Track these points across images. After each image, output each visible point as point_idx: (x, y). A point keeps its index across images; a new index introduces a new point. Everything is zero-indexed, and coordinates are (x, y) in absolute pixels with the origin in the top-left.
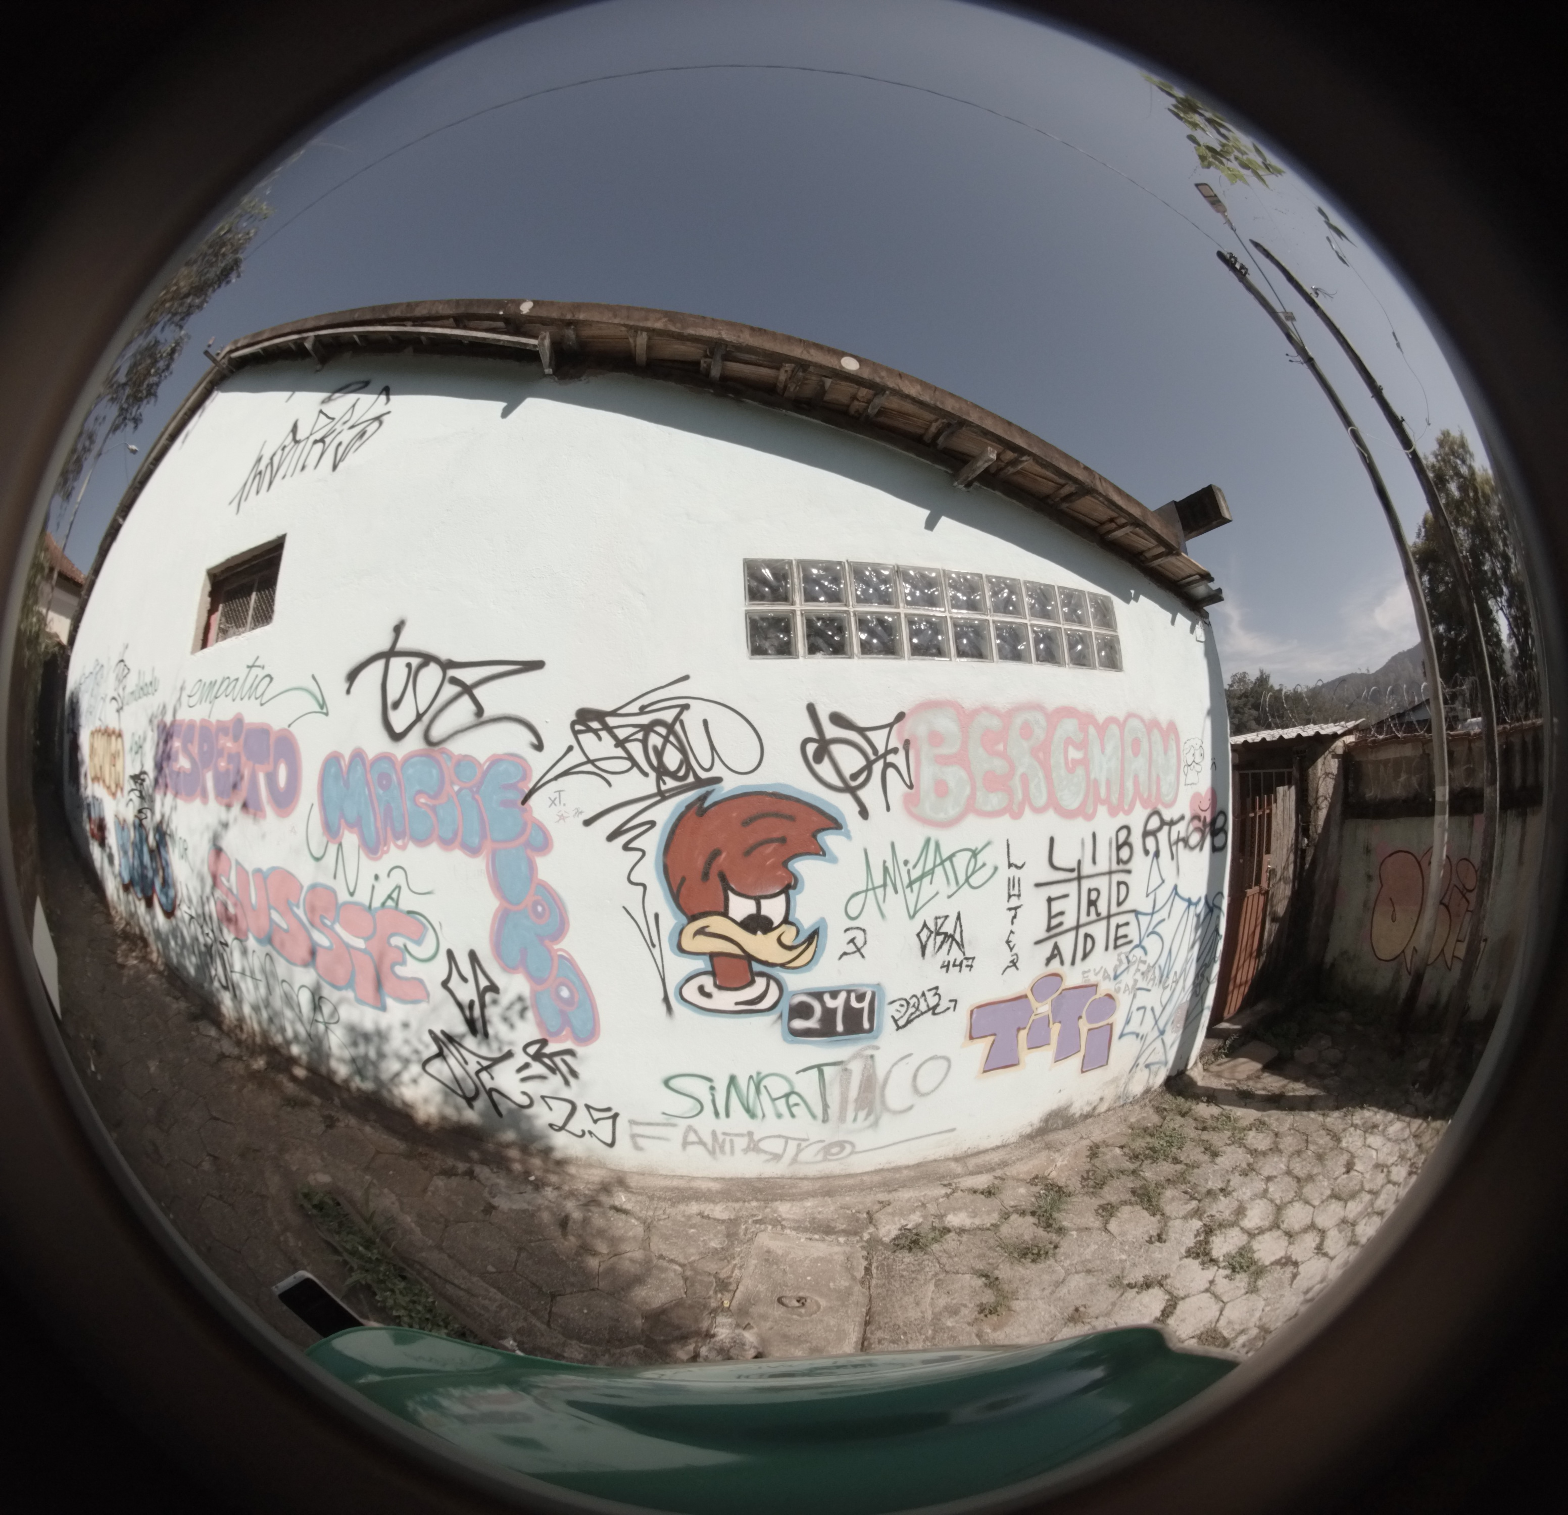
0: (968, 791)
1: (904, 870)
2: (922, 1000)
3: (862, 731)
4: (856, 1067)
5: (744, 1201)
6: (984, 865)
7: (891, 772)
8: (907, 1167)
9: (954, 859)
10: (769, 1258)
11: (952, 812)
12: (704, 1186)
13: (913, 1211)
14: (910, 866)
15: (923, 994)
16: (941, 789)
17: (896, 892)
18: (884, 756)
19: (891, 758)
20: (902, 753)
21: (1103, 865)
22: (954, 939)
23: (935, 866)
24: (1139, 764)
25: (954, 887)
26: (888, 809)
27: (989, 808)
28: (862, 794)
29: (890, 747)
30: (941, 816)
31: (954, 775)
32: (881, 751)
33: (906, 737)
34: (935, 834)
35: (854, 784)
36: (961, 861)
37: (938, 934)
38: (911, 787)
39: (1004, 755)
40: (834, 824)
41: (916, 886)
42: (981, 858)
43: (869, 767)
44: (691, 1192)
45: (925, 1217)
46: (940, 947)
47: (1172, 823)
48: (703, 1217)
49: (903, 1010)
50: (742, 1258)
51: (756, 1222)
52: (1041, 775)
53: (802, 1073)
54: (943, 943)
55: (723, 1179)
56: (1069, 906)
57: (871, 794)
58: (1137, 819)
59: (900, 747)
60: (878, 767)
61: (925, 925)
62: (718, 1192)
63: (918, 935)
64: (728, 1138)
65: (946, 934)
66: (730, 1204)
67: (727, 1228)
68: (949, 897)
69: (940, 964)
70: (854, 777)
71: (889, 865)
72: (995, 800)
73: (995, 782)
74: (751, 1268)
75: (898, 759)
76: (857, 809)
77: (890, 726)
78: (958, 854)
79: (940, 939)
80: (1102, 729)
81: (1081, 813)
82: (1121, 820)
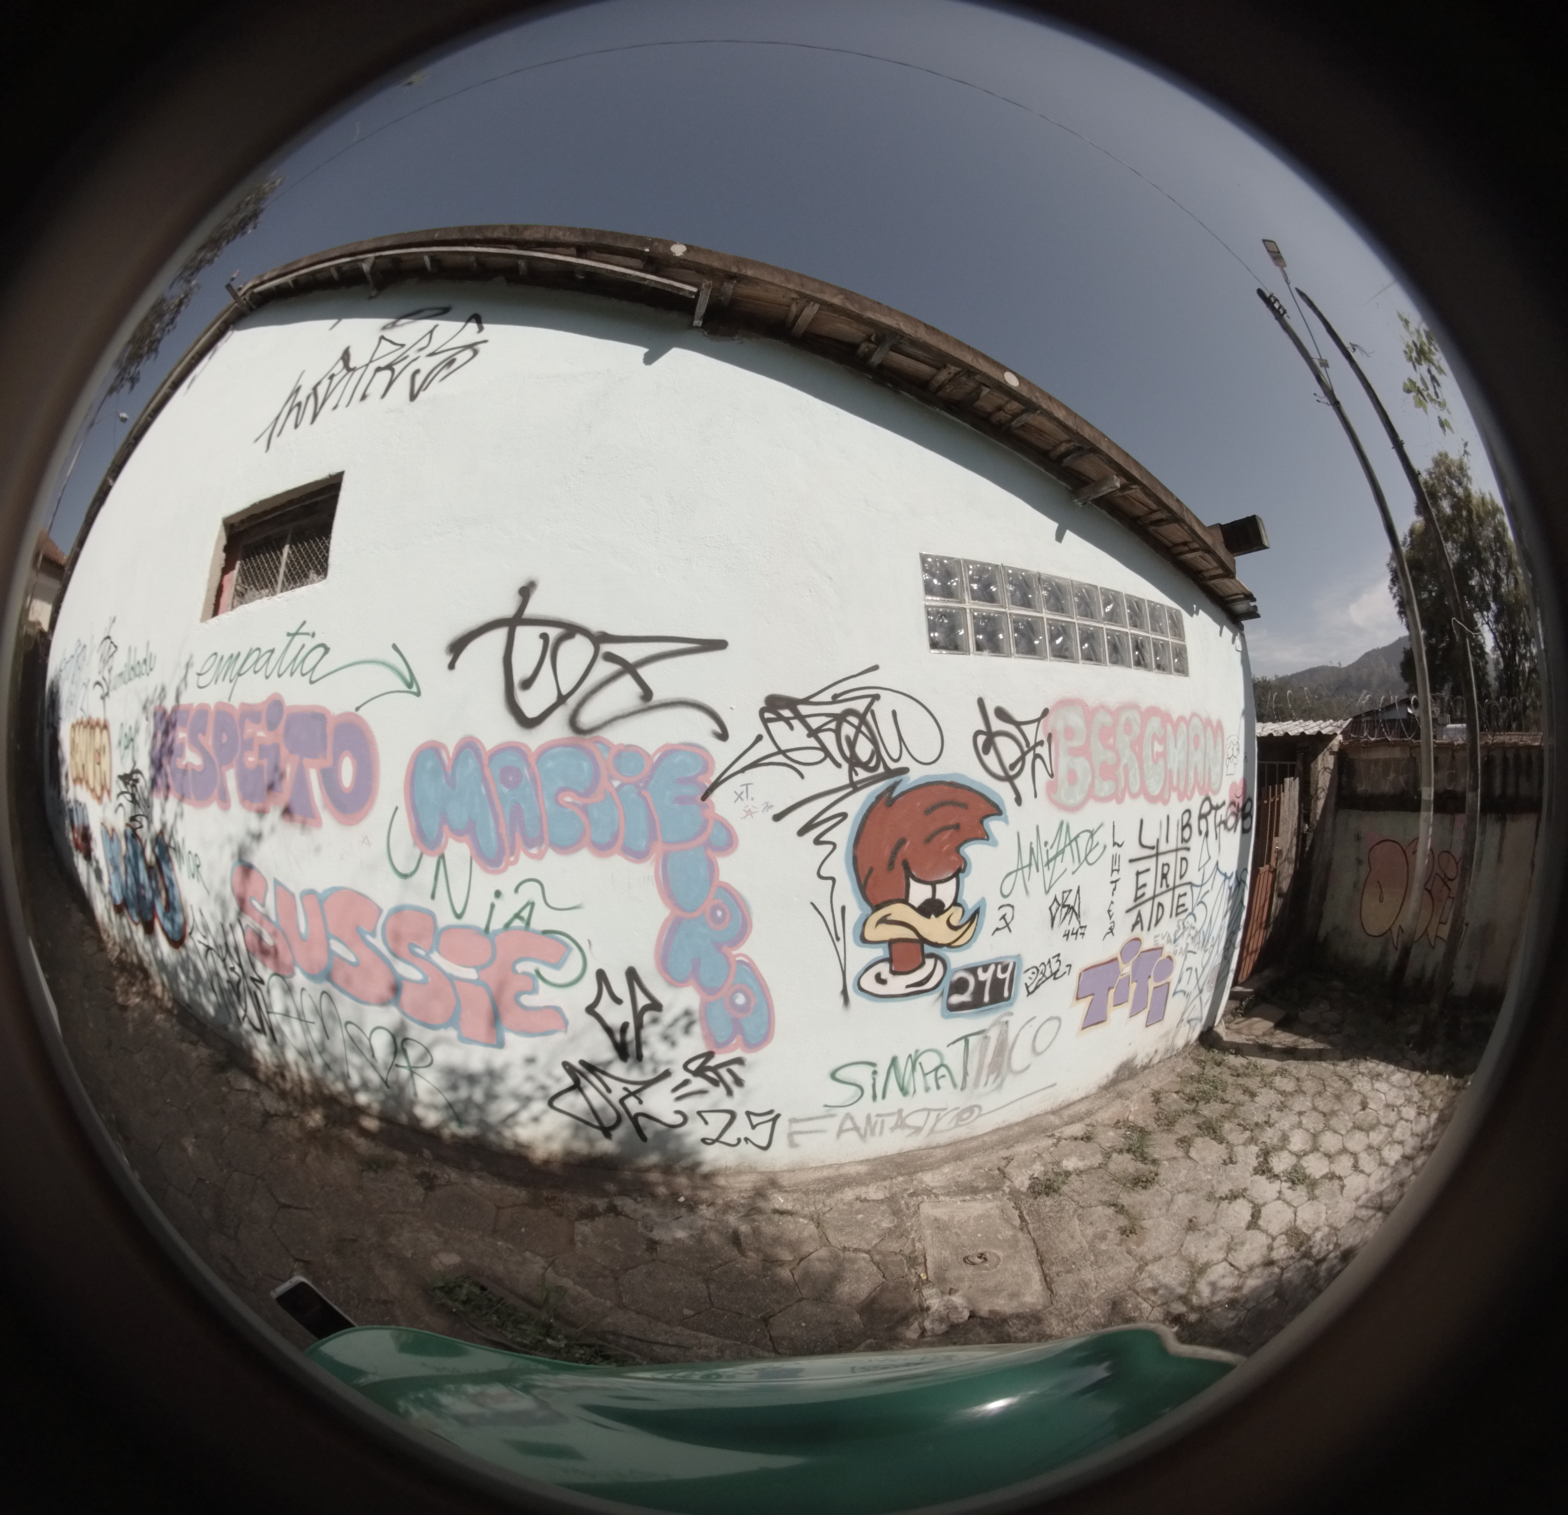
0: (1089, 780)
1: (1044, 849)
2: (1048, 967)
3: (1018, 725)
4: (994, 1034)
5: (891, 1178)
6: (1098, 844)
7: (1038, 761)
8: (1017, 1124)
9: (1079, 840)
10: (940, 1226)
11: (1079, 798)
12: (852, 1170)
13: (1034, 1161)
14: (1049, 846)
15: (1049, 962)
16: (1072, 778)
17: (1038, 871)
18: (1034, 748)
19: (1039, 750)
20: (1046, 745)
21: (1172, 843)
22: (1074, 910)
23: (1065, 846)
25: (1077, 864)
26: (1036, 796)
27: (1102, 794)
28: (1017, 782)
29: (1038, 740)
30: (1071, 802)
31: (1081, 765)
32: (1032, 743)
33: (1049, 731)
34: (1067, 817)
35: (1012, 773)
36: (1084, 839)
37: (1064, 906)
38: (1052, 776)
39: (1113, 748)
40: (996, 810)
41: (1051, 865)
42: (1096, 837)
43: (1022, 758)
44: (842, 1179)
45: (1044, 1165)
46: (1064, 918)
47: (1217, 808)
48: (861, 1201)
49: (1034, 976)
50: (916, 1231)
51: (911, 1195)
52: (1137, 765)
53: (952, 1046)
54: (1066, 914)
55: (867, 1160)
56: (1148, 879)
57: (1024, 782)
58: (1196, 803)
59: (1045, 740)
60: (1029, 757)
61: (1056, 899)
62: (866, 1174)
63: (1050, 909)
64: (880, 1119)
65: (1068, 906)
66: (879, 1183)
67: (890, 1206)
68: (1073, 873)
69: (1063, 934)
70: (1013, 766)
71: (1034, 846)
72: (1106, 788)
73: (1108, 771)
74: (929, 1238)
75: (1043, 751)
76: (1013, 796)
77: (1038, 720)
78: (1081, 835)
79: (1065, 910)
80: (1175, 726)
81: (1161, 799)
82: (1186, 804)
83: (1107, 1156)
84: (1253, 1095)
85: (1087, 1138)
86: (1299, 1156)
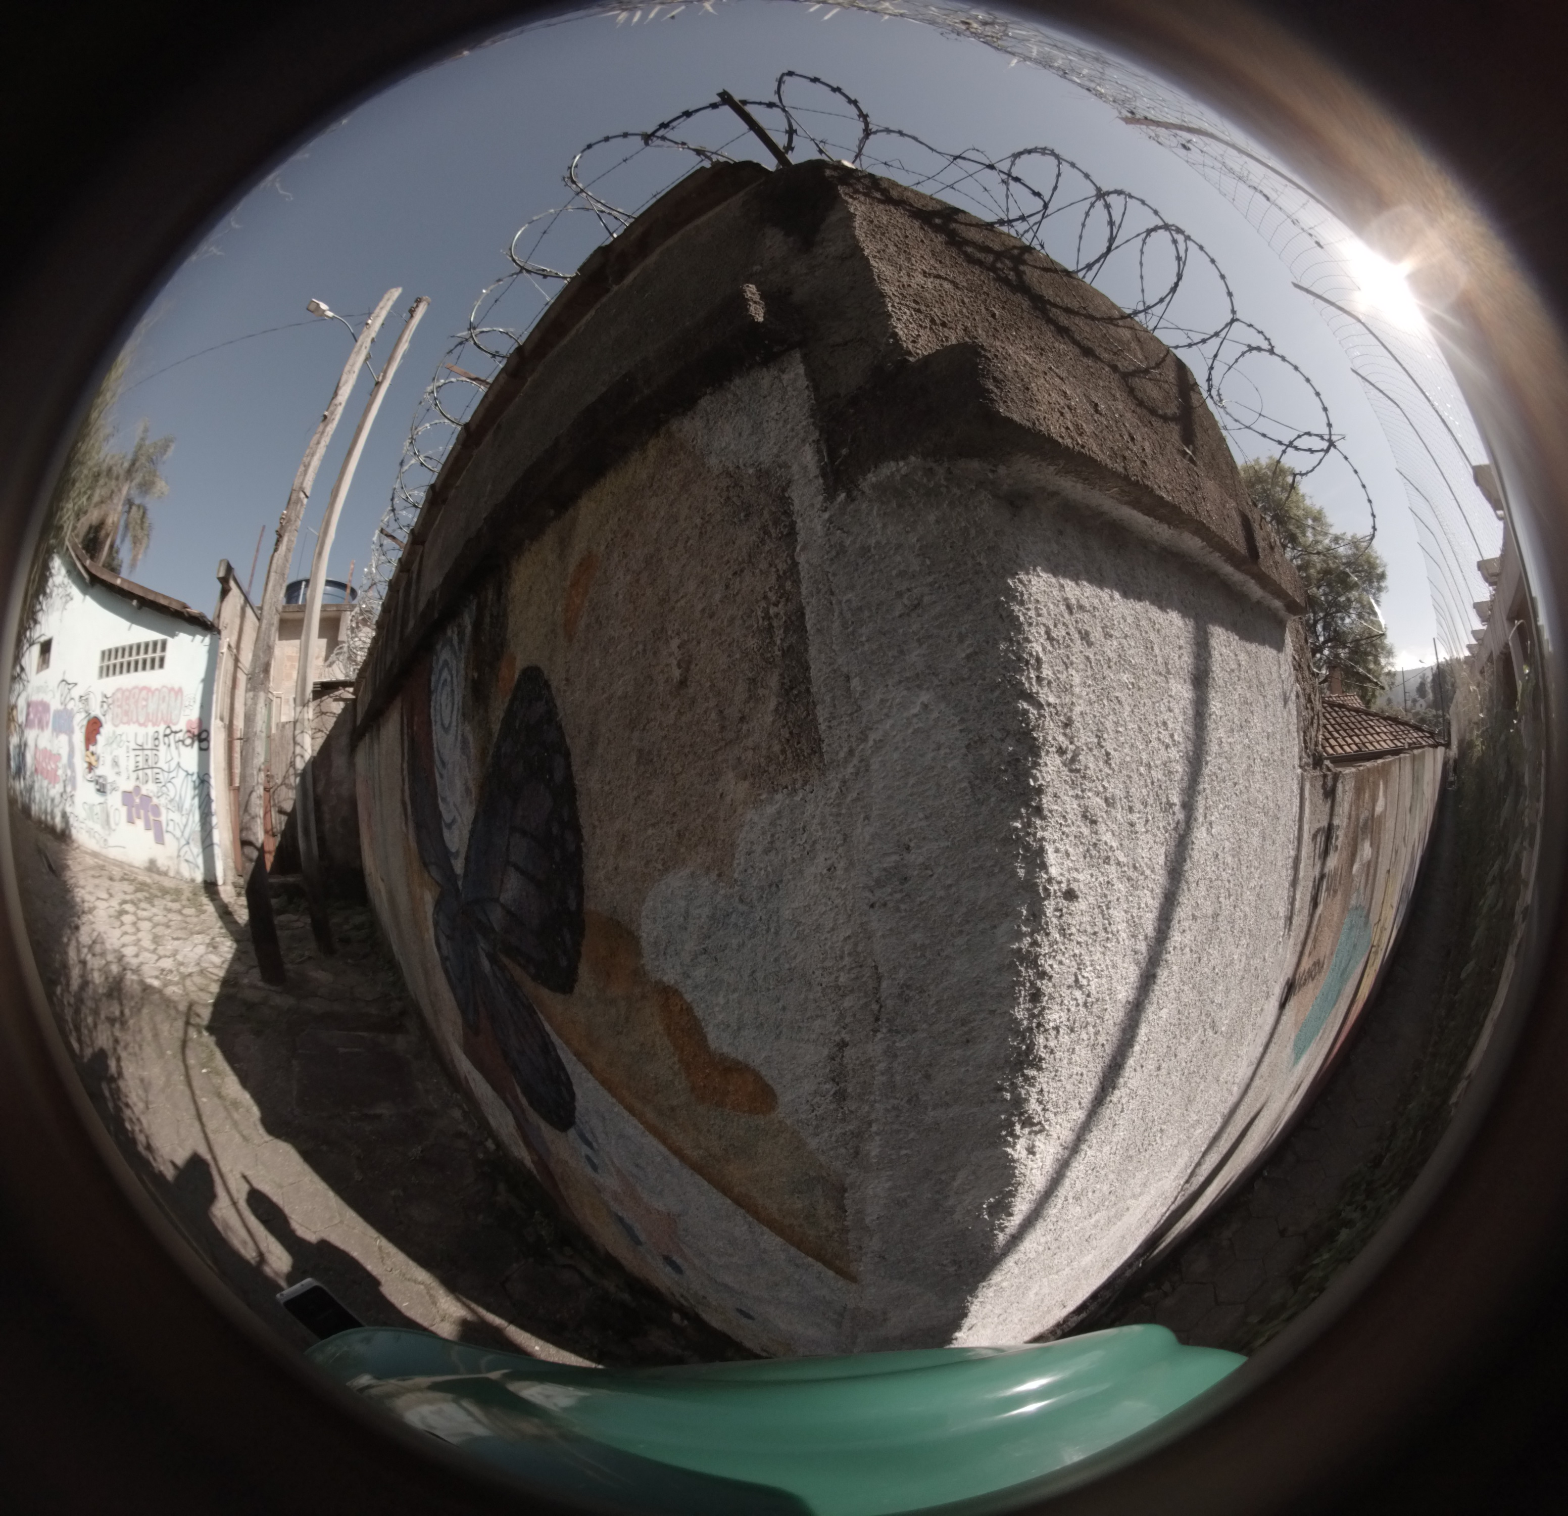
21: (150, 746)
24: (163, 707)
47: (176, 732)
56: (139, 759)
58: (161, 729)
80: (153, 693)
81: (143, 725)
82: (156, 729)
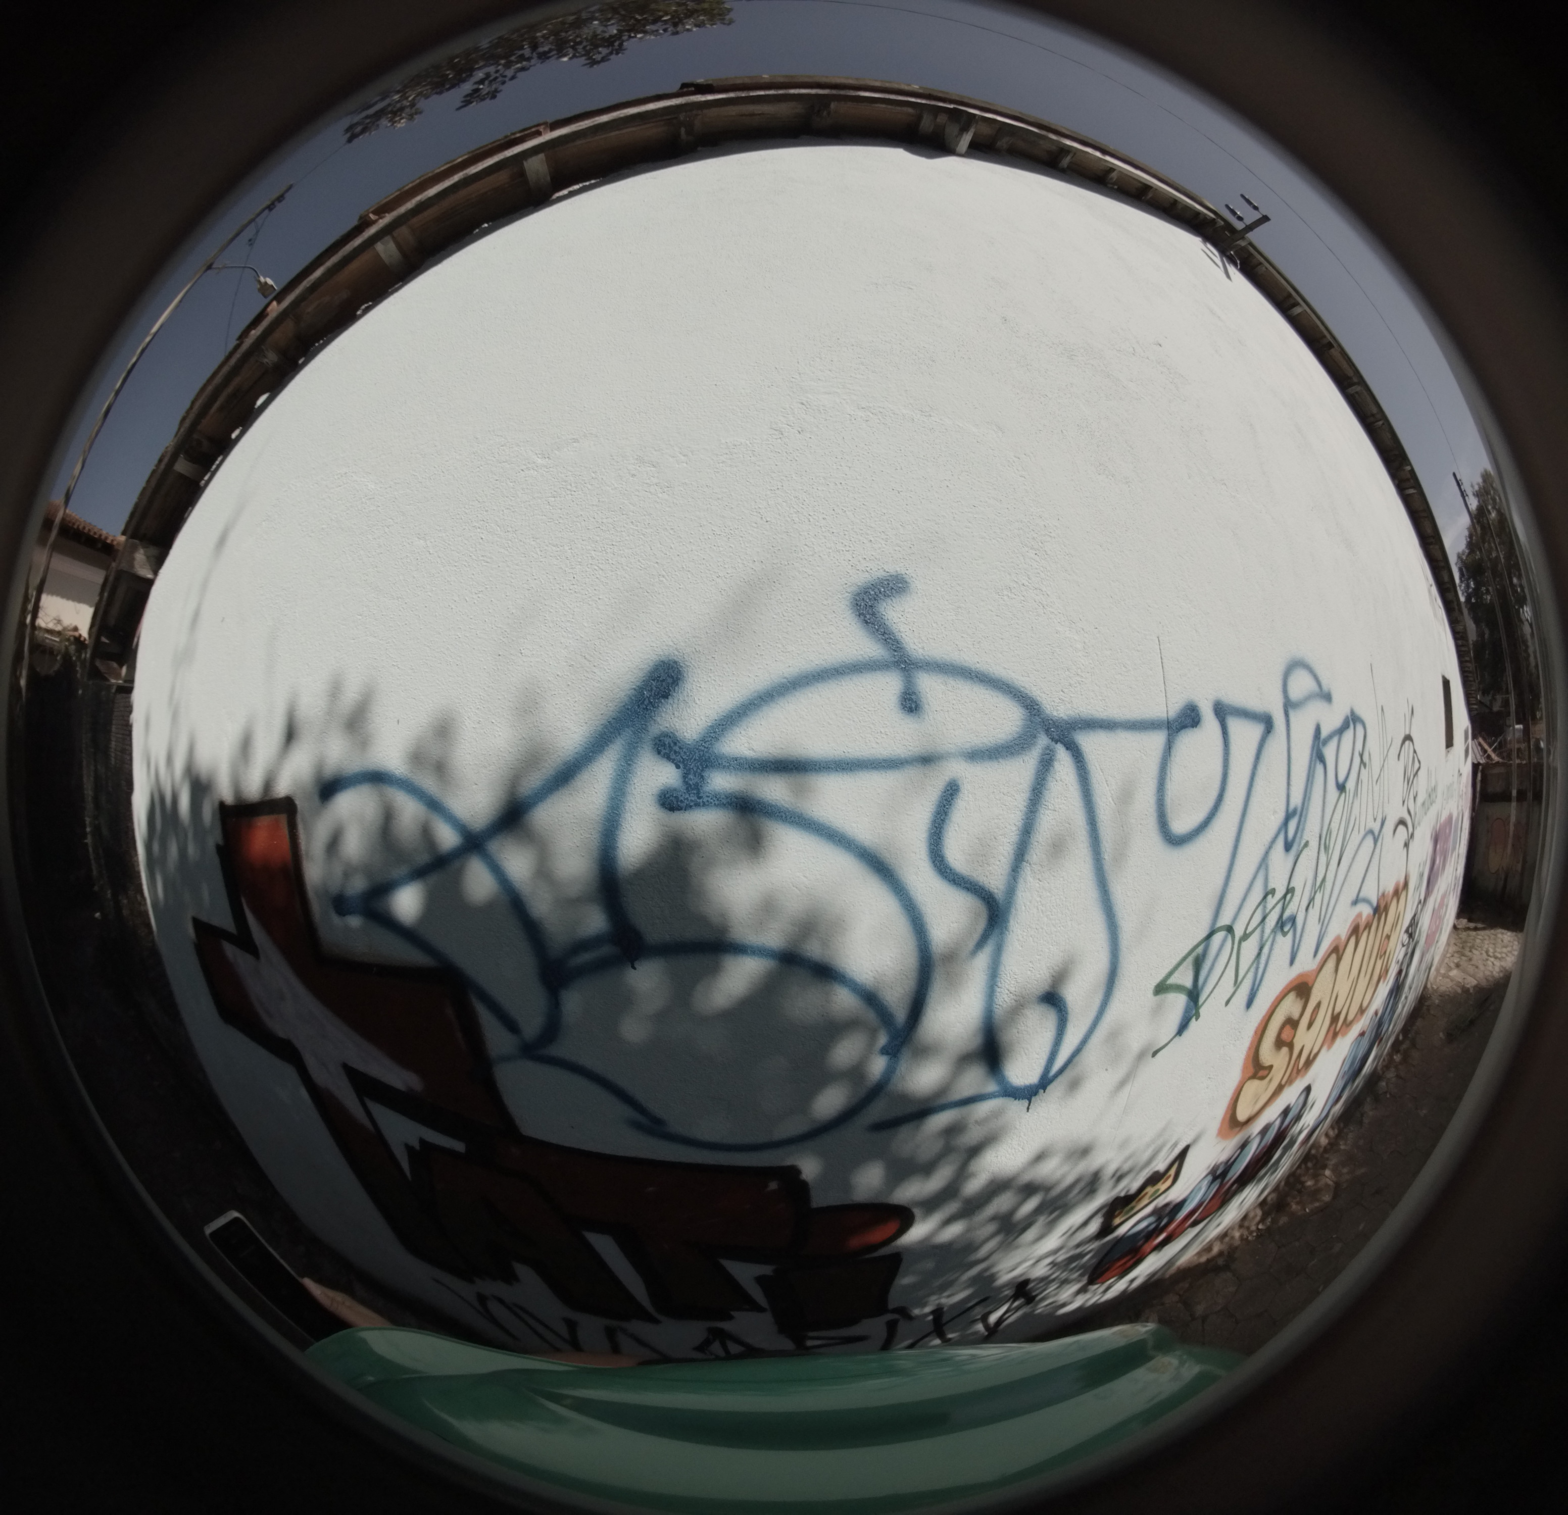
83: (1459, 957)
84: (1474, 940)
85: (1452, 956)
86: (1493, 953)
